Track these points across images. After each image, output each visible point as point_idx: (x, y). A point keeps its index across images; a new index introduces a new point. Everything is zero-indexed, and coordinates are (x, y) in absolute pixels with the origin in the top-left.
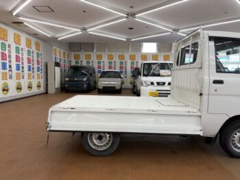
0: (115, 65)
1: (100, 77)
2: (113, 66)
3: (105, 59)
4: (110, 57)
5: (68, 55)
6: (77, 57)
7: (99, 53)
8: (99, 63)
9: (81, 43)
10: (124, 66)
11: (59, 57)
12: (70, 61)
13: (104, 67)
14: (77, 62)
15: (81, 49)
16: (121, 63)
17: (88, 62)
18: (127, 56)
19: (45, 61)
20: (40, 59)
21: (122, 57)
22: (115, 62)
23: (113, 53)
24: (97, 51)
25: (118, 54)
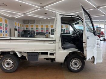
0: (44, 30)
1: (36, 35)
2: (43, 30)
3: (40, 27)
4: (42, 26)
5: (23, 25)
6: (27, 26)
7: (37, 24)
8: (37, 29)
9: (29, 20)
10: (48, 30)
11: (18, 26)
12: (24, 28)
13: (39, 31)
14: (27, 29)
15: (29, 23)
16: (47, 29)
17: (32, 29)
18: (49, 26)
19: (10, 28)
20: (7, 27)
21: (47, 26)
22: (44, 28)
23: (43, 25)
24: (36, 24)
25: (45, 25)
